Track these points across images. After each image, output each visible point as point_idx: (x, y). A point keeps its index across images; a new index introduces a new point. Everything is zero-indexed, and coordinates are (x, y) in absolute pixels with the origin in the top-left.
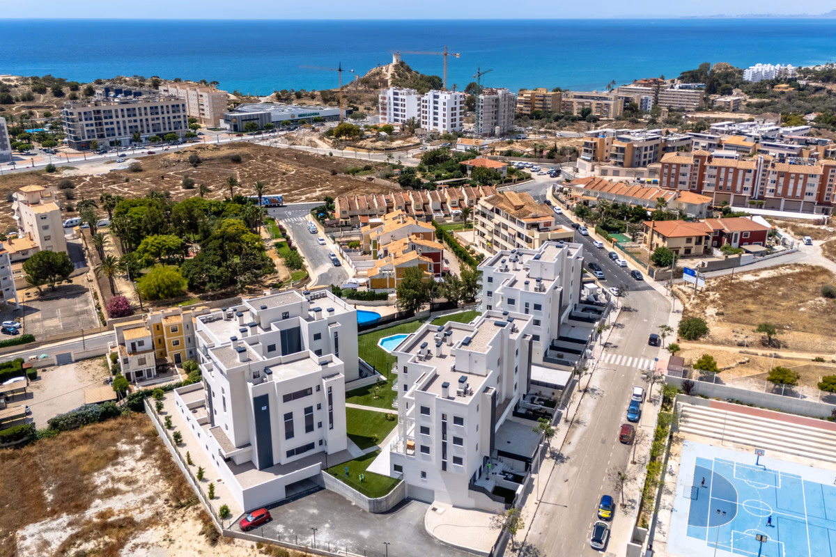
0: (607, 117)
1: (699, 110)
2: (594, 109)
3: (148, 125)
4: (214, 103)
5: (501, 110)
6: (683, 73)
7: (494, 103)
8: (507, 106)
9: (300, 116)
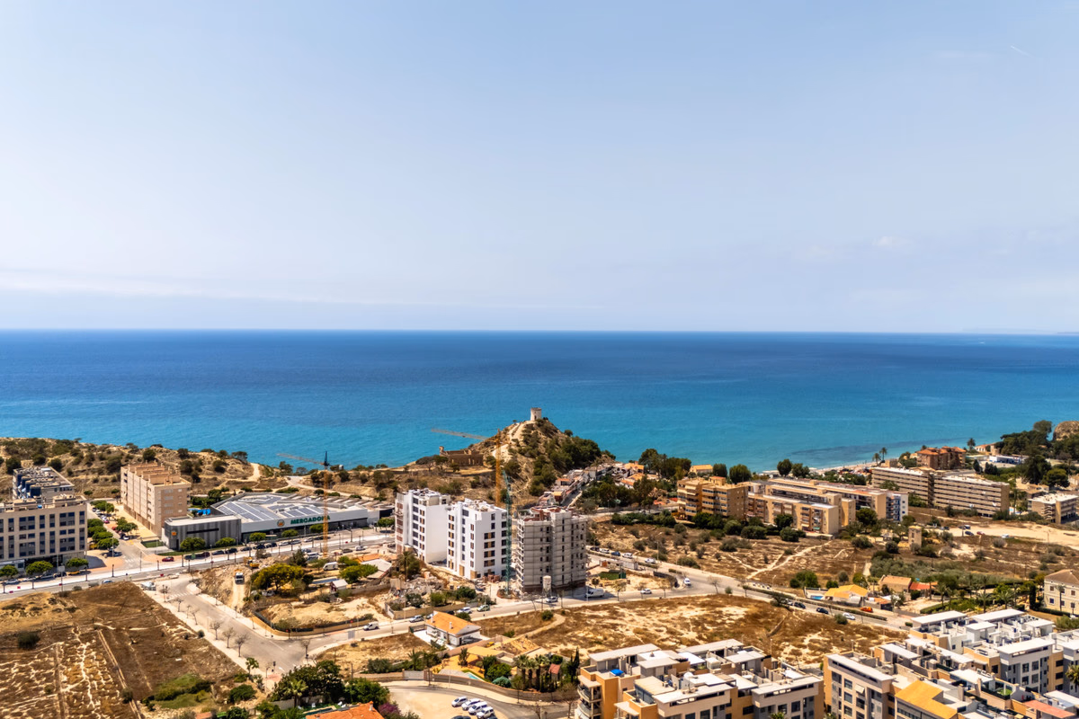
0: (821, 531)
1: (1002, 517)
2: (799, 516)
3: (12, 546)
4: (163, 501)
5: (557, 546)
6: (1005, 436)
7: (544, 534)
8: (568, 539)
9: (293, 522)
